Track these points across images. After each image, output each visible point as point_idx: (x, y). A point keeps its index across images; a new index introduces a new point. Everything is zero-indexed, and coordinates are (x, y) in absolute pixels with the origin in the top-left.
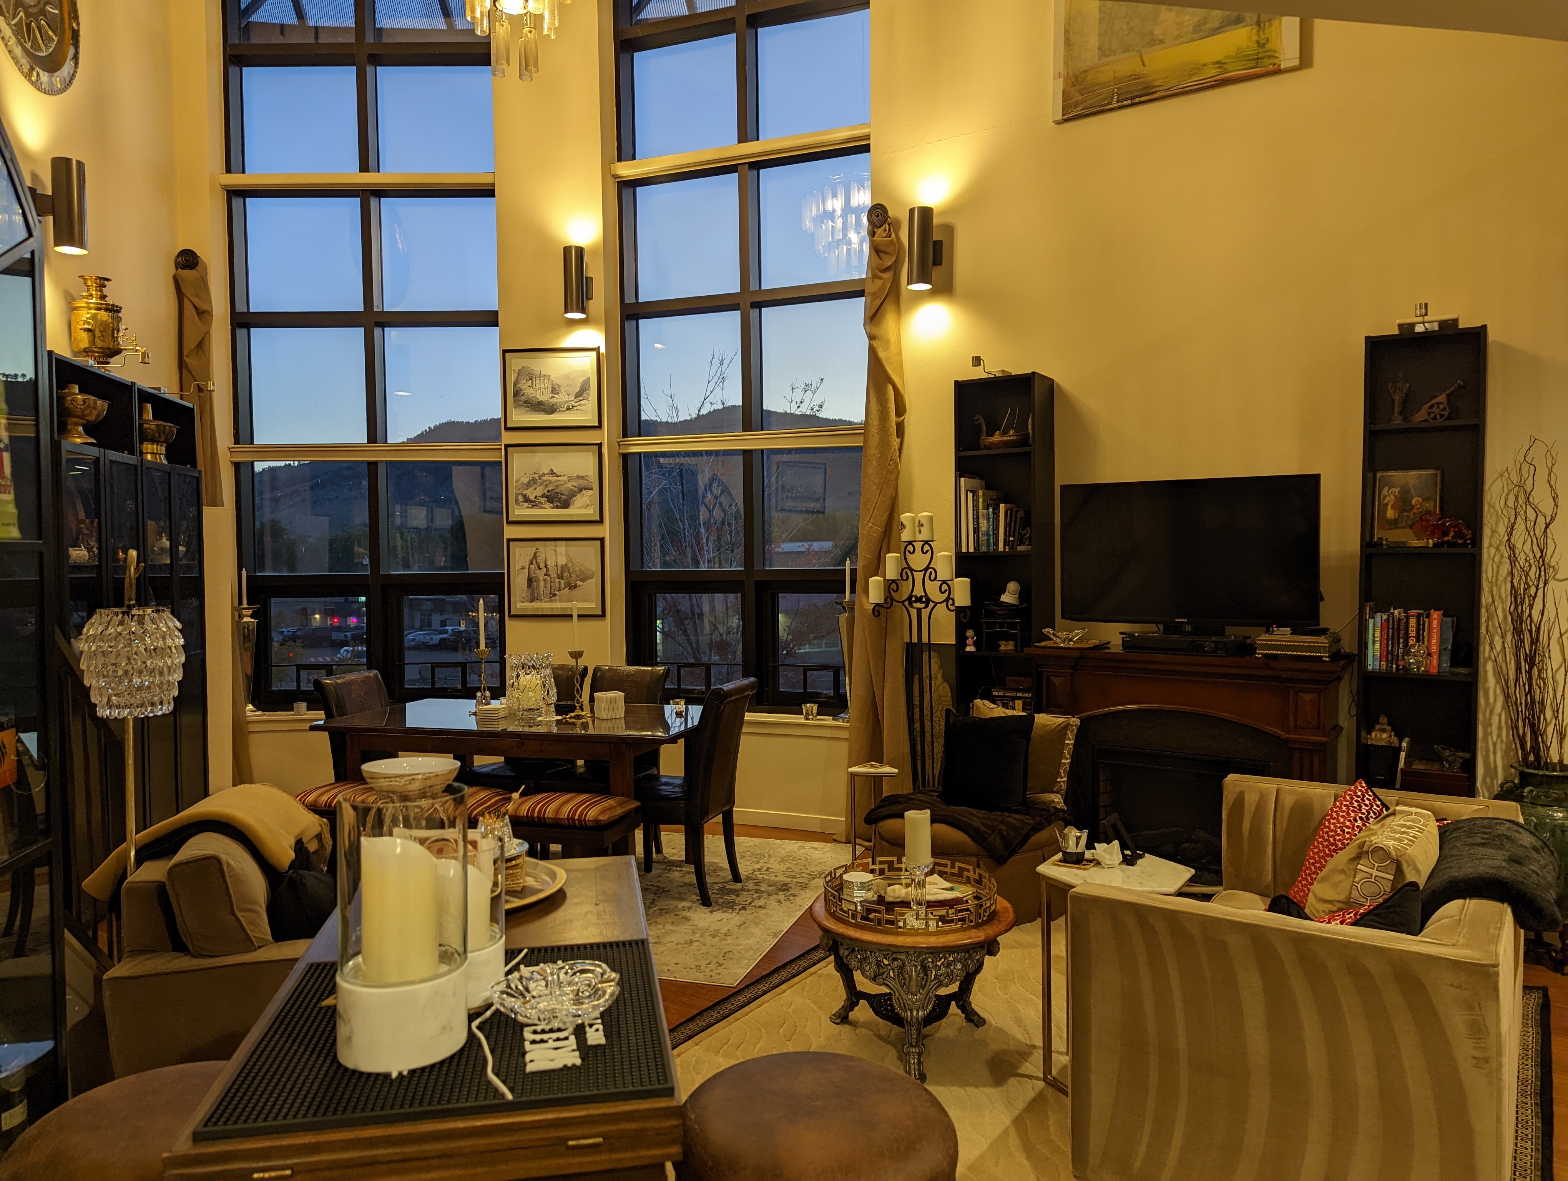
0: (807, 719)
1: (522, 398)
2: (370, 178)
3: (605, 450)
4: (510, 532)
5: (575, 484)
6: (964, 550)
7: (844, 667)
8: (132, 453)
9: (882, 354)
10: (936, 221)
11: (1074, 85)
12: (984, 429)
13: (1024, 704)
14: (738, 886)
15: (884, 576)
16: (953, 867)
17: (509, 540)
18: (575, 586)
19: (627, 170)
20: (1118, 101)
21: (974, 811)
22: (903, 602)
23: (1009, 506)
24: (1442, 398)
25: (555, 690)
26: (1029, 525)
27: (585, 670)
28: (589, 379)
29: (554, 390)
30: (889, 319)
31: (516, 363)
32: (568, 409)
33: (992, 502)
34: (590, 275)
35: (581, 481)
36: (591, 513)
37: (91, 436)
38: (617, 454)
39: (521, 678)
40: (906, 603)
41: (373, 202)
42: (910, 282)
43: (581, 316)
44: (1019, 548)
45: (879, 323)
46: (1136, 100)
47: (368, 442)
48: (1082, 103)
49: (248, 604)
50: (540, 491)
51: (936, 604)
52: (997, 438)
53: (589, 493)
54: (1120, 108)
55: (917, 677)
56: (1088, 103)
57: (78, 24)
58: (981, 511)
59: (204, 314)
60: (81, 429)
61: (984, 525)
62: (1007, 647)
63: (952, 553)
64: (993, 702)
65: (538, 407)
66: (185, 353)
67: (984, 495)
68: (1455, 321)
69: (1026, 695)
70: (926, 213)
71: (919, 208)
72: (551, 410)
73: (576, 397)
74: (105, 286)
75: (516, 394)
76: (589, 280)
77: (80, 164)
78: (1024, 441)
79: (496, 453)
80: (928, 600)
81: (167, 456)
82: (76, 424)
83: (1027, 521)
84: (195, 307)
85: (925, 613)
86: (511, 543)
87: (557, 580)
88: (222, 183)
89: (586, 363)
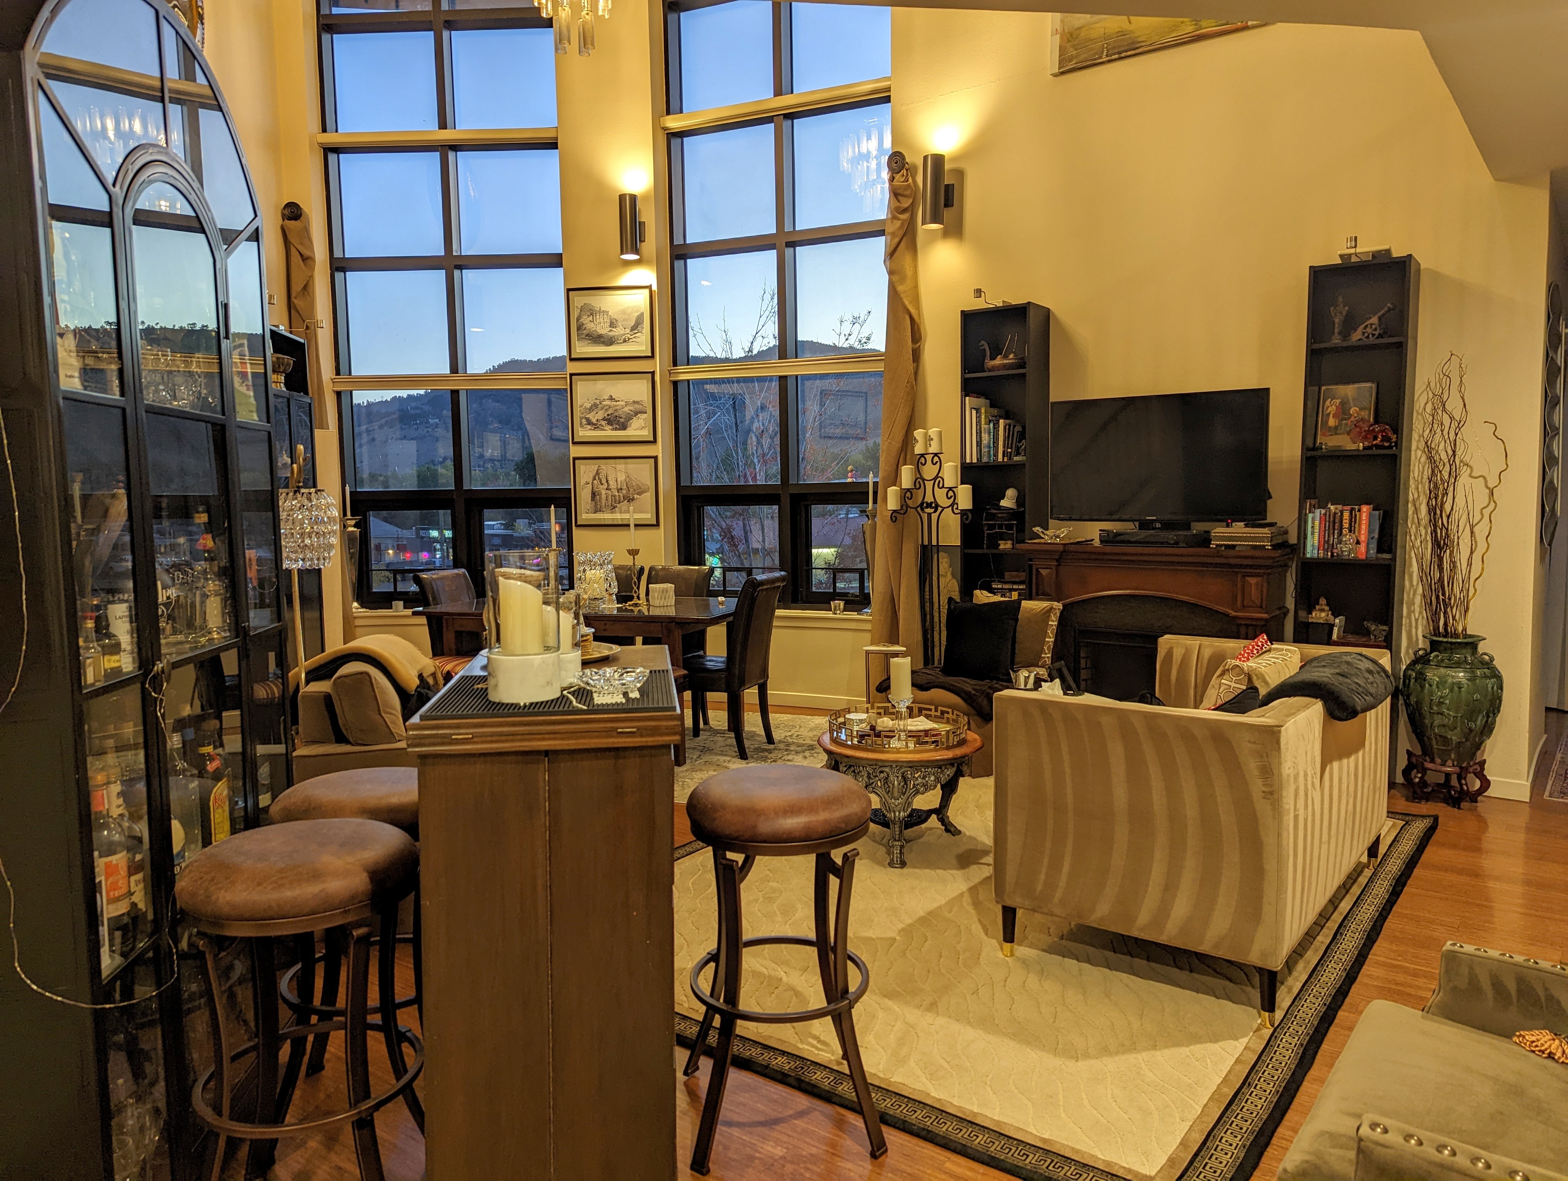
0: (835, 614)
1: (585, 332)
2: (447, 135)
3: (657, 378)
4: (575, 451)
5: (631, 408)
6: (968, 461)
7: (868, 569)
9: (900, 288)
10: (947, 167)
11: (1069, 41)
12: (988, 353)
14: (772, 746)
15: (900, 486)
16: (936, 710)
17: (575, 459)
18: (633, 499)
19: (674, 123)
20: (1107, 56)
21: (968, 680)
22: (916, 508)
23: (1008, 421)
24: (1374, 320)
25: (616, 583)
26: (1025, 438)
27: (642, 570)
28: (642, 314)
29: (613, 324)
30: (907, 255)
31: (579, 300)
32: (625, 341)
33: (994, 418)
34: (642, 220)
35: (636, 406)
36: (645, 433)
38: (668, 381)
40: (919, 509)
41: (451, 155)
42: (924, 223)
43: (636, 257)
44: (1016, 458)
45: (898, 260)
46: (1123, 55)
47: (451, 373)
48: (1076, 57)
49: (352, 515)
50: (601, 415)
51: (944, 508)
52: (998, 361)
53: (644, 416)
54: (1110, 61)
55: (928, 576)
56: (1082, 57)
58: (984, 426)
59: (308, 260)
61: (985, 438)
62: (1005, 546)
63: (958, 464)
64: (992, 593)
65: (598, 339)
66: (293, 295)
67: (986, 412)
68: (1388, 251)
69: (1021, 587)
70: (938, 160)
71: (932, 155)
72: (610, 341)
73: (631, 331)
75: (579, 328)
76: (642, 224)
78: (1022, 365)
79: (563, 382)
80: (937, 506)
83: (1022, 435)
84: (300, 253)
85: (934, 516)
86: (577, 461)
88: (319, 141)
89: (640, 299)
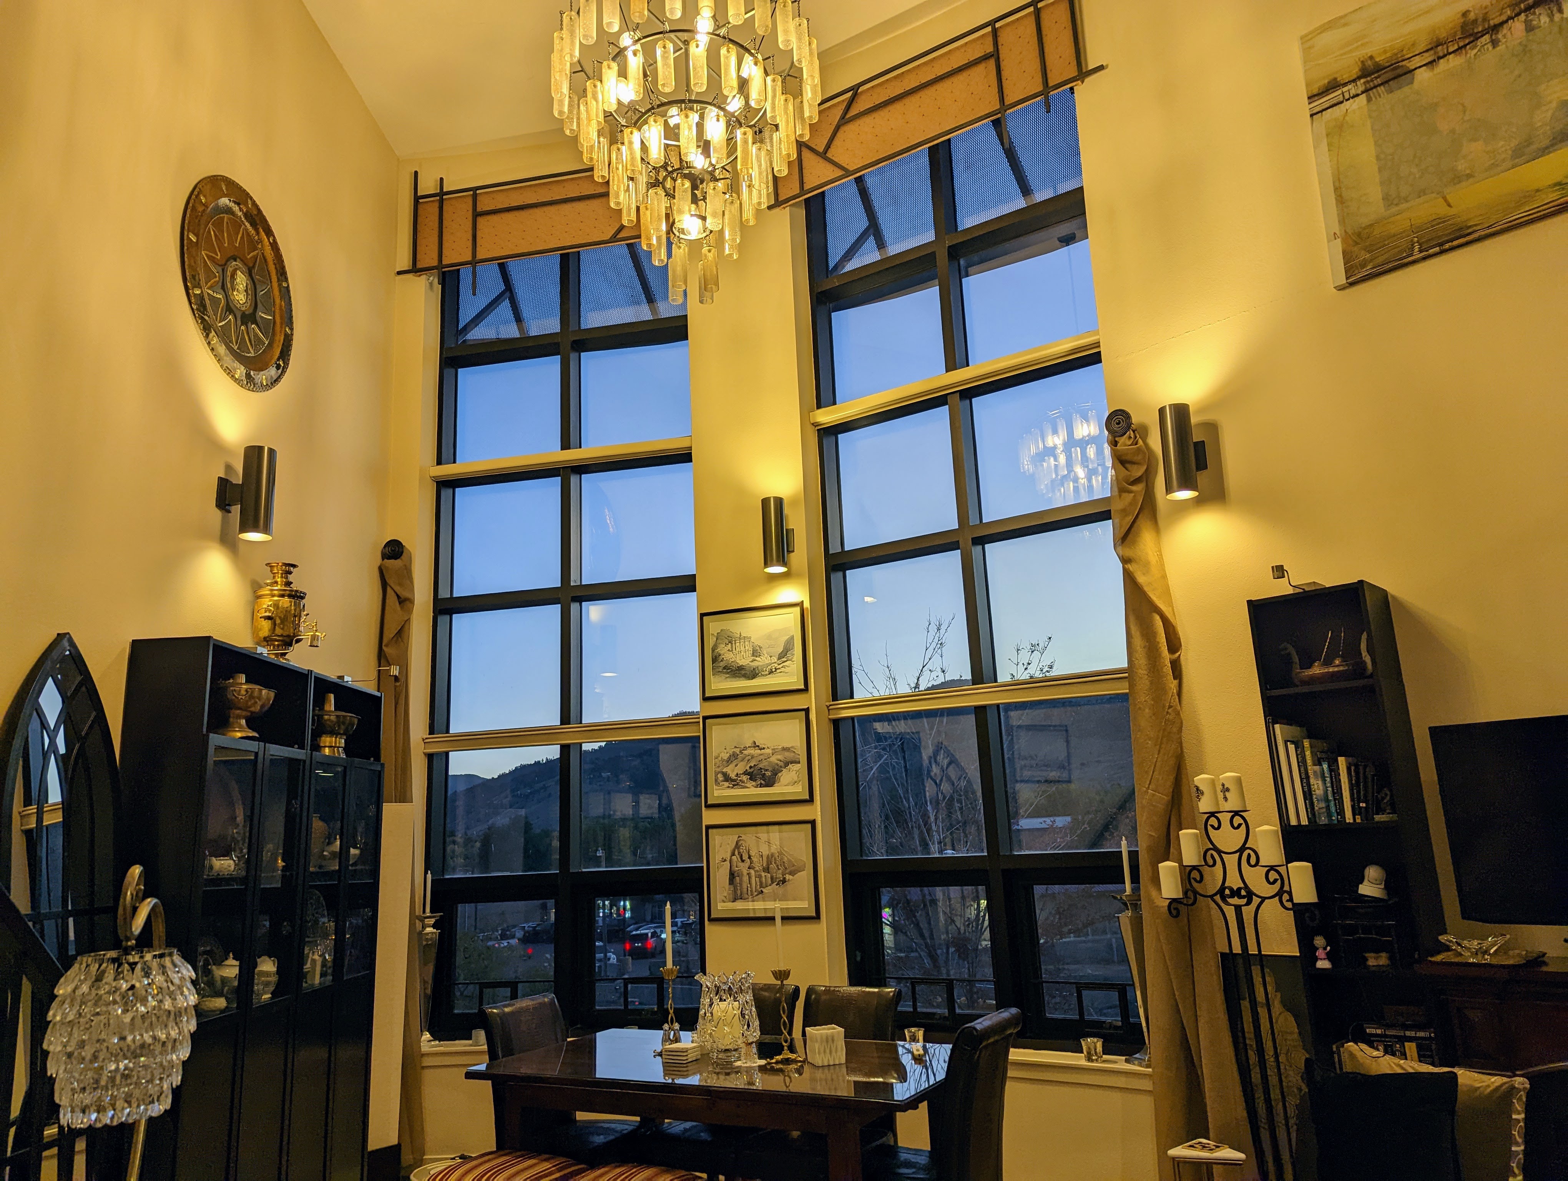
0: (1092, 1061)
1: (722, 664)
2: (572, 455)
3: (813, 716)
4: (709, 817)
5: (779, 757)
7: (1133, 985)
8: (302, 747)
9: (1141, 579)
10: (1194, 420)
11: (1357, 243)
12: (1296, 659)
13: (1419, 1048)
15: (1180, 861)
17: (708, 827)
18: (784, 881)
19: (827, 417)
20: (1421, 251)
22: (1212, 897)
23: (1350, 759)
26: (1387, 784)
27: (797, 990)
28: (792, 638)
29: (756, 653)
30: (1147, 540)
31: (714, 626)
32: (771, 672)
33: (1324, 755)
34: (791, 527)
35: (787, 754)
36: (799, 790)
37: (254, 730)
38: (827, 720)
39: (715, 1008)
40: (1218, 898)
41: (574, 479)
42: (1169, 490)
43: (780, 570)
44: (1377, 818)
45: (1134, 542)
46: (1447, 246)
47: (561, 724)
48: (1371, 261)
49: (432, 912)
50: (741, 767)
51: (1263, 899)
52: (1317, 670)
53: (797, 767)
54: (1425, 258)
55: (1245, 1004)
56: (1380, 260)
57: (292, 329)
58: (1312, 768)
59: (405, 602)
60: (243, 722)
61: (1318, 787)
62: (1377, 961)
63: (1277, 828)
64: (1371, 1045)
65: (738, 672)
66: (385, 643)
67: (1311, 747)
69: (1421, 1034)
70: (1181, 412)
71: (1170, 405)
72: (753, 674)
73: (779, 659)
74: (290, 573)
75: (715, 660)
76: (790, 532)
77: (272, 452)
78: (1359, 672)
79: (694, 728)
80: (1250, 895)
81: (345, 749)
82: (239, 717)
83: (1382, 780)
84: (398, 596)
85: (1248, 912)
86: (710, 831)
87: (763, 874)
88: (432, 474)
89: (789, 620)
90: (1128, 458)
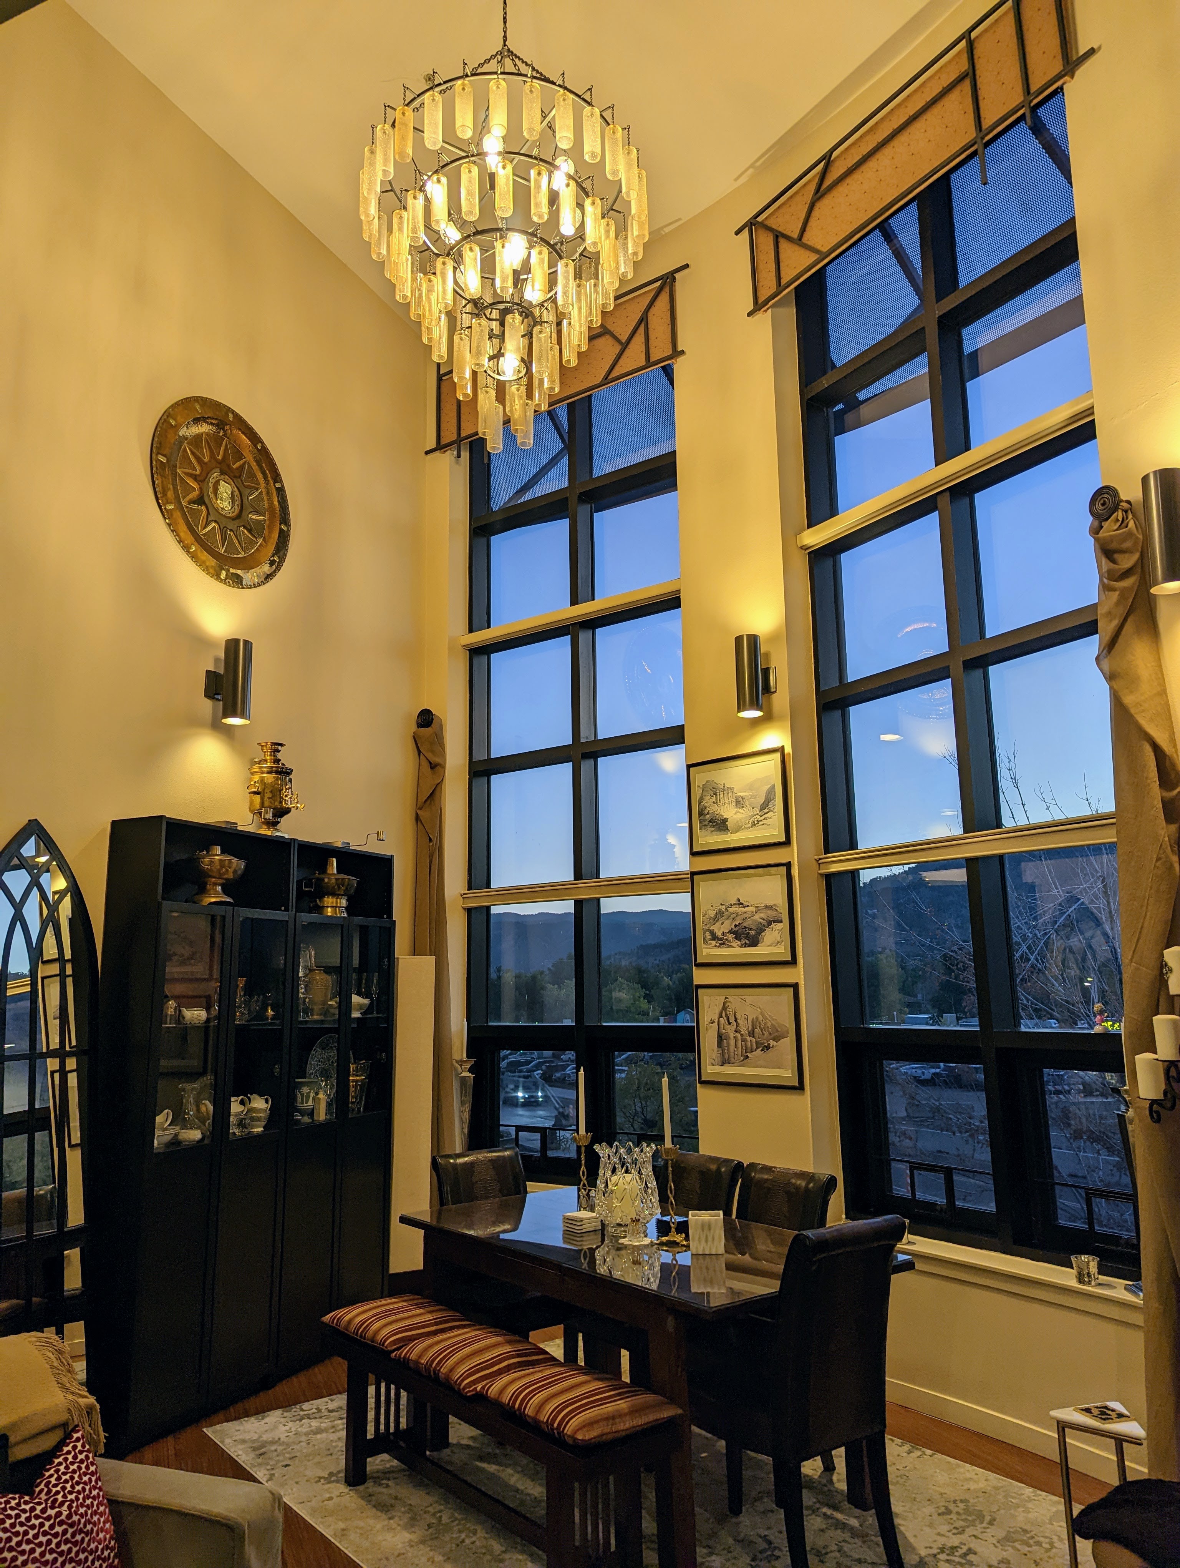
0: (1082, 1280)
1: (707, 816)
2: (580, 611)
3: (795, 872)
4: (699, 976)
5: (762, 915)
9: (1128, 700)
15: (1156, 1053)
17: (699, 988)
18: (768, 1047)
19: (820, 535)
27: (740, 1166)
28: (773, 787)
29: (739, 804)
31: (700, 777)
32: (754, 825)
34: (770, 665)
35: (769, 912)
36: (781, 951)
37: (229, 896)
38: (816, 875)
41: (581, 635)
42: (1153, 584)
43: (759, 714)
45: (1123, 651)
47: (575, 880)
49: (468, 1057)
50: (727, 926)
53: (779, 926)
57: (290, 525)
59: (438, 769)
60: (219, 888)
65: (722, 825)
66: (419, 806)
70: (1170, 477)
72: (738, 827)
73: (761, 810)
75: (701, 813)
76: (772, 671)
77: (248, 643)
79: (685, 884)
81: (349, 909)
82: (215, 884)
84: (430, 763)
86: (700, 991)
87: (748, 1038)
88: (463, 643)
89: (770, 767)
90: (1114, 545)
